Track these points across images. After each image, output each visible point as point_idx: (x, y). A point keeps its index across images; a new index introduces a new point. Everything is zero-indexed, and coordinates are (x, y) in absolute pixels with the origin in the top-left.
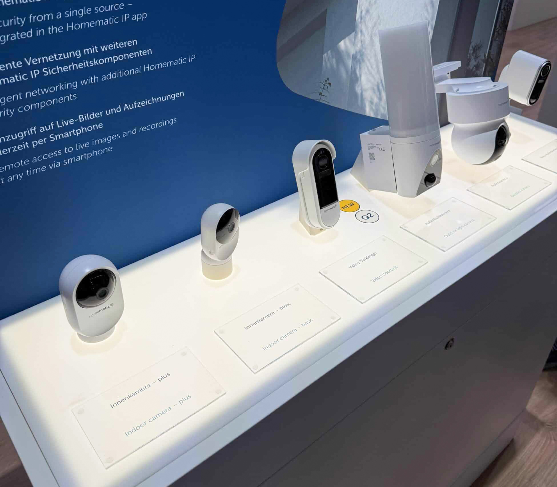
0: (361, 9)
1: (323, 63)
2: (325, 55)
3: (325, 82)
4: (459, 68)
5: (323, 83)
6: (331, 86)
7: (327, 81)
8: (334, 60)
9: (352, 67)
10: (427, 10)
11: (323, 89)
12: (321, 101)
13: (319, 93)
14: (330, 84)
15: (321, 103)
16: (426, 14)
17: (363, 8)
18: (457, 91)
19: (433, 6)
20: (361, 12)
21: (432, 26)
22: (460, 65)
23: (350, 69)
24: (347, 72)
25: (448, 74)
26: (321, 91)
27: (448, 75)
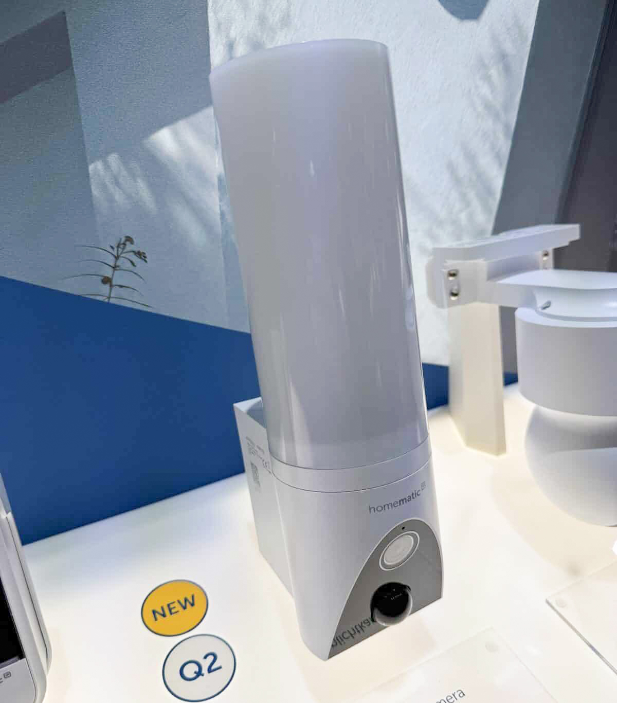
0: (228, 37)
1: (95, 192)
2: (96, 167)
3: (118, 247)
4: (572, 243)
5: (111, 250)
6: (146, 261)
7: (124, 244)
8: (141, 185)
9: (222, 214)
10: (487, 78)
11: (115, 268)
12: (112, 301)
13: (100, 278)
14: (139, 254)
15: (114, 306)
16: (485, 90)
17: (233, 34)
18: (545, 308)
19: (507, 69)
20: (231, 46)
21: (507, 126)
22: (577, 236)
23: (218, 218)
24: (208, 227)
25: (546, 255)
26: (108, 272)
27: (545, 258)
